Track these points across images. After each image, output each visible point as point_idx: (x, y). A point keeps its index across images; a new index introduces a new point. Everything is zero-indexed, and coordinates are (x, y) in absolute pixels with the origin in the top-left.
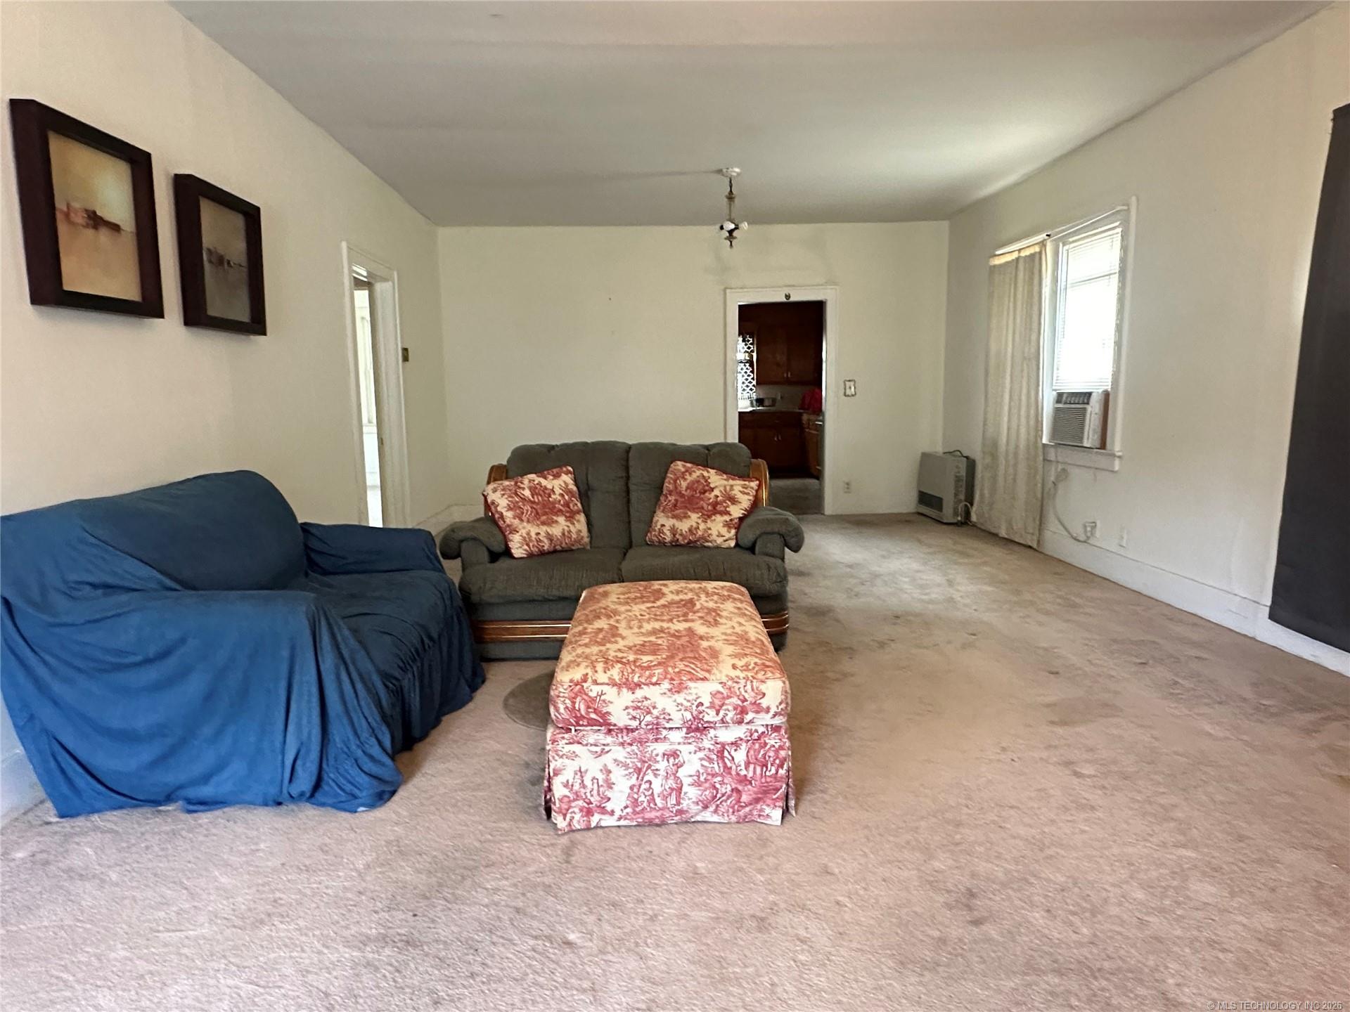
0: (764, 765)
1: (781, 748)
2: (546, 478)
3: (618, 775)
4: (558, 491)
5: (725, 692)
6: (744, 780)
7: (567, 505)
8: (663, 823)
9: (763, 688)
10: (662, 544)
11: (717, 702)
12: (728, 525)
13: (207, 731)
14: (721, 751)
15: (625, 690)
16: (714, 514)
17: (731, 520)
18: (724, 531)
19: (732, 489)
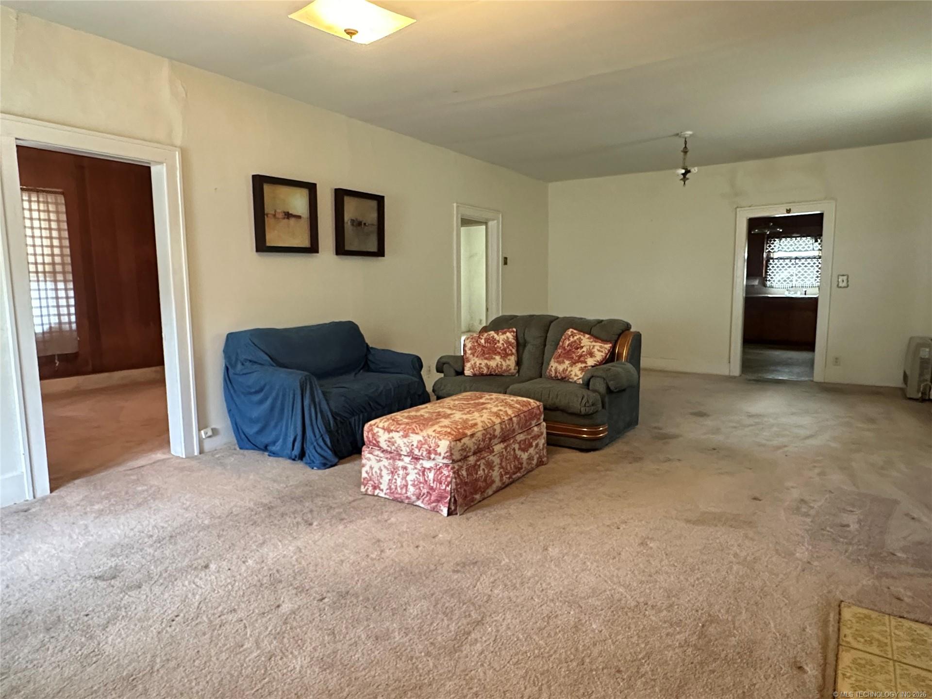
0: (441, 483)
1: (448, 476)
2: (498, 334)
3: (385, 472)
4: (501, 342)
5: (423, 441)
6: (432, 488)
7: (505, 350)
8: (402, 502)
9: (440, 443)
10: (552, 378)
11: (419, 446)
12: (582, 369)
13: (273, 424)
14: (424, 471)
15: (386, 432)
16: (578, 362)
17: (585, 367)
18: (579, 373)
19: (593, 348)
